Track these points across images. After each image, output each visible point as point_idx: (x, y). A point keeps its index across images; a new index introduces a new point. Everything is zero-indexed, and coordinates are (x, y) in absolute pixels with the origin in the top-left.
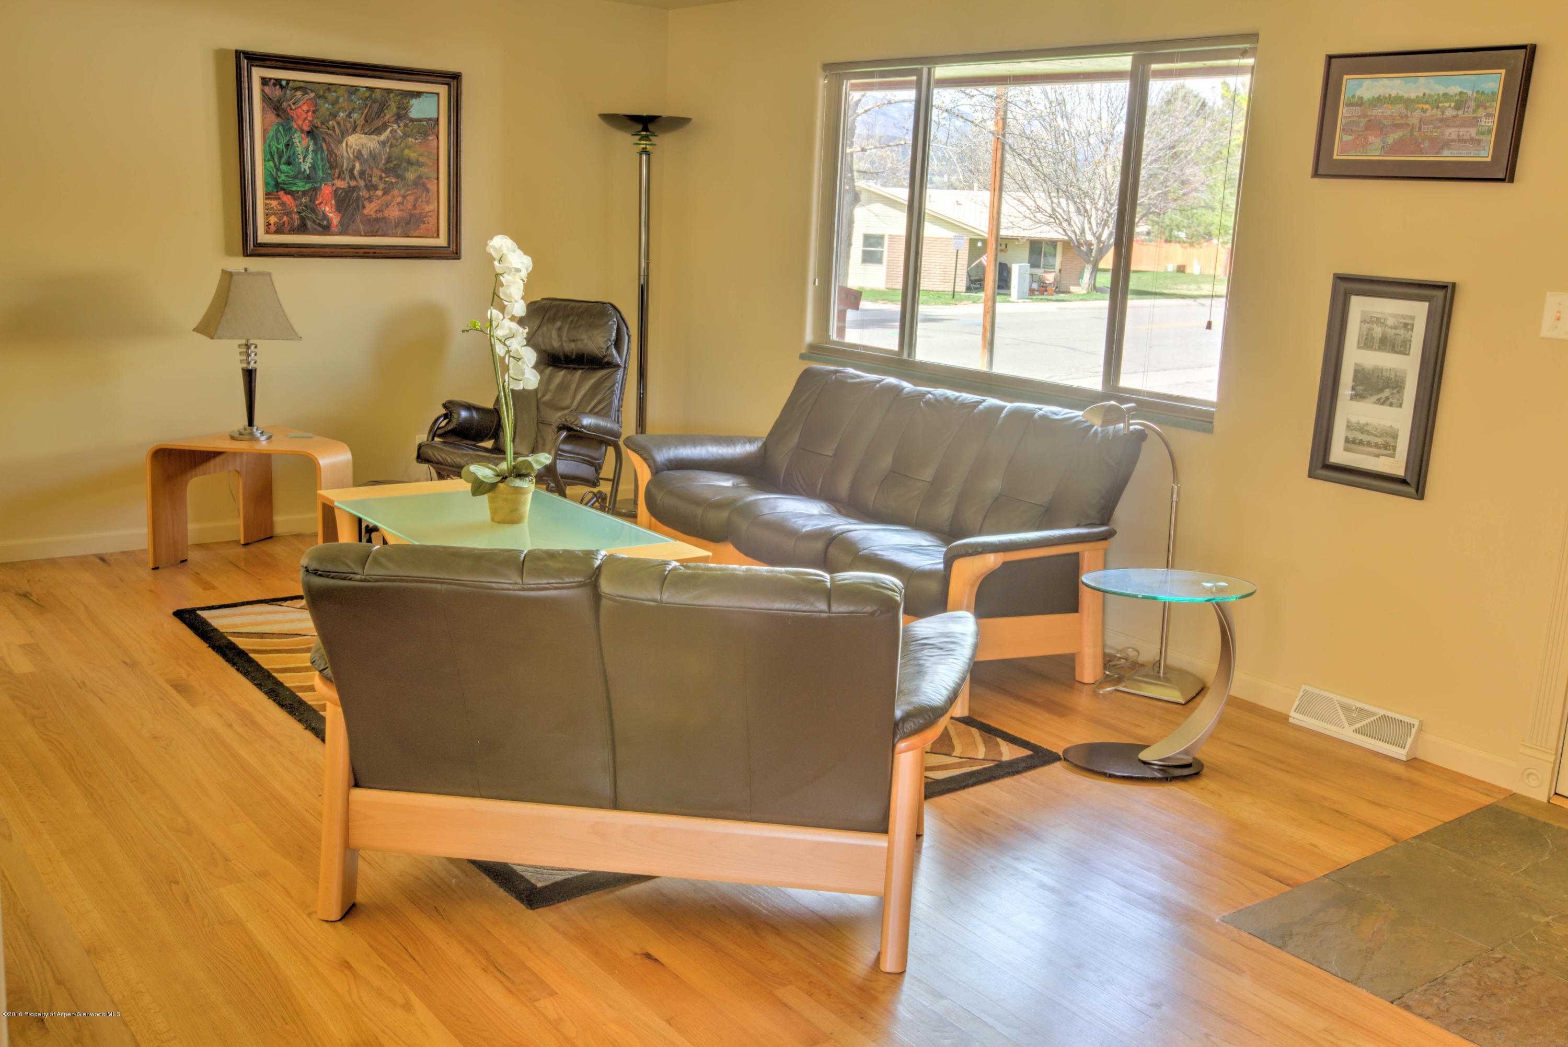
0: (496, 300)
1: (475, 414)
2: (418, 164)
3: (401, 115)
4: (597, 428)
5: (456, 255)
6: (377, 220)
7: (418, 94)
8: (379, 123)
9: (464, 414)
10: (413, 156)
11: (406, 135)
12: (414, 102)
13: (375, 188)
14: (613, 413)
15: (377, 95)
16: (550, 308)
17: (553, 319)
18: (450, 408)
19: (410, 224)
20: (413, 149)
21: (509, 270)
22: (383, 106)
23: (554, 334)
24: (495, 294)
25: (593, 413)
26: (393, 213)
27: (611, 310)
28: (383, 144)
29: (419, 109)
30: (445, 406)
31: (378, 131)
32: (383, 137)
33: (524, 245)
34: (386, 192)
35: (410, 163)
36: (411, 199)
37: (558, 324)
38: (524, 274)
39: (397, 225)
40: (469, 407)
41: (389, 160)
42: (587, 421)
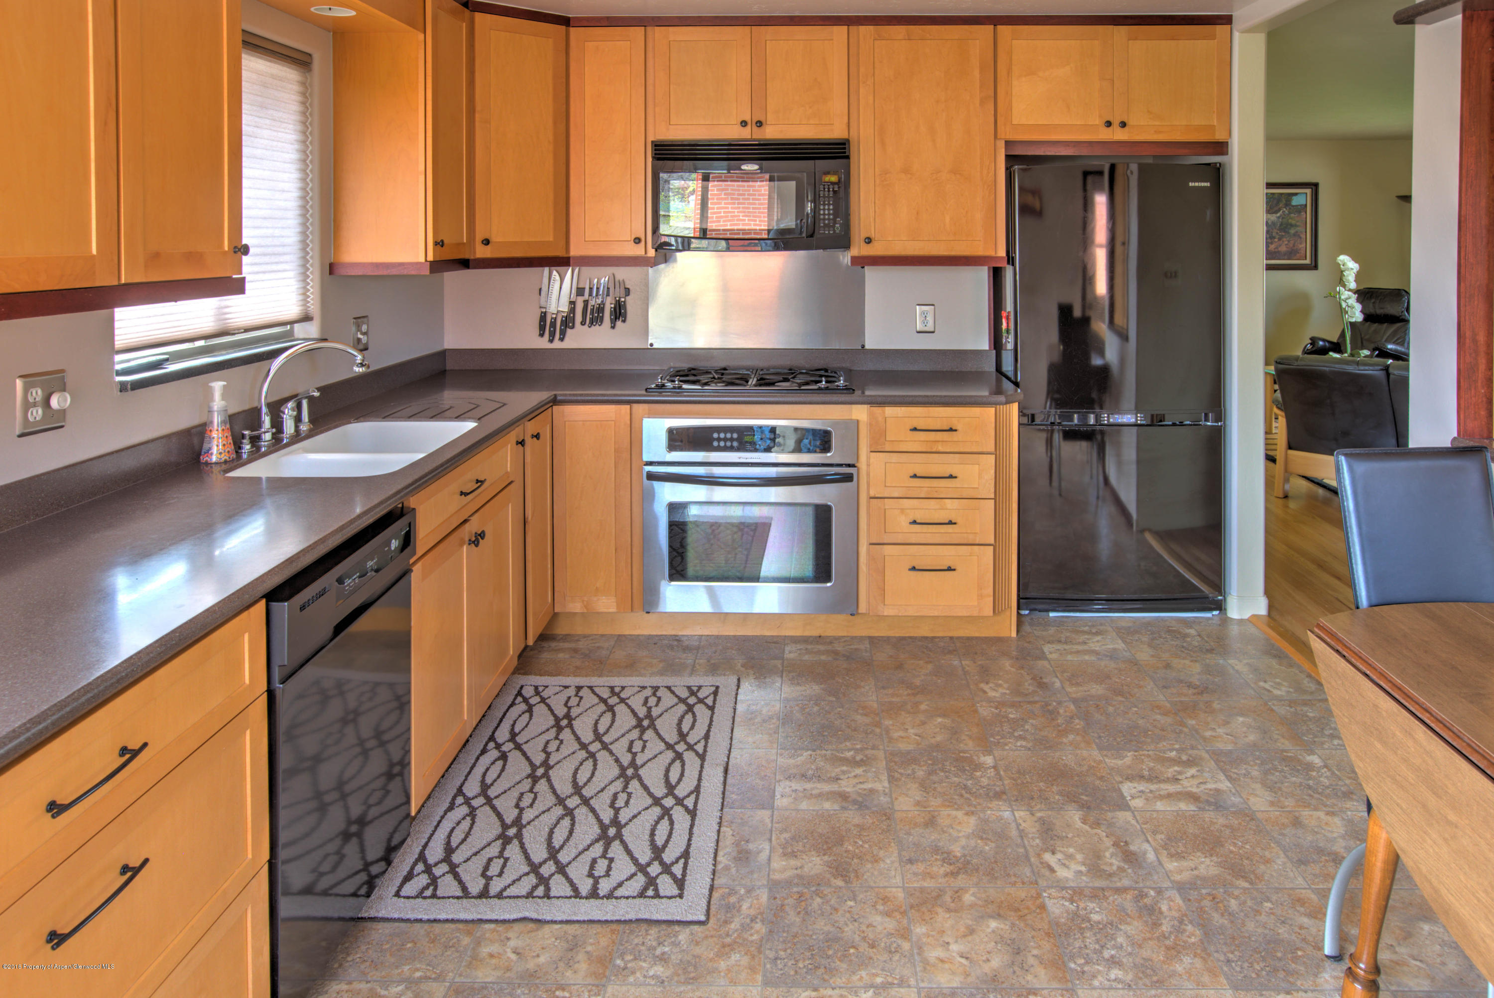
0: (1341, 282)
1: (1327, 344)
2: (1296, 226)
3: (1288, 204)
4: (1396, 351)
5: (1316, 267)
6: (1275, 252)
7: (1296, 194)
8: (1276, 209)
9: (1321, 343)
10: (1293, 222)
11: (1290, 213)
12: (1294, 198)
13: (1274, 238)
14: (1406, 345)
15: (1276, 196)
16: (1368, 293)
17: (1371, 297)
18: (1314, 341)
19: (1291, 254)
20: (1294, 219)
21: (1348, 269)
22: (1279, 201)
23: (1371, 305)
24: (1341, 279)
25: (1394, 343)
26: (1283, 249)
27: (1404, 293)
28: (1279, 218)
29: (1296, 201)
30: (1311, 339)
31: (1276, 212)
32: (1278, 215)
33: (1355, 260)
34: (1280, 239)
35: (1292, 225)
36: (1292, 242)
37: (1373, 301)
38: (1355, 271)
39: (1285, 255)
40: (1323, 340)
41: (1281, 225)
42: (1390, 346)
